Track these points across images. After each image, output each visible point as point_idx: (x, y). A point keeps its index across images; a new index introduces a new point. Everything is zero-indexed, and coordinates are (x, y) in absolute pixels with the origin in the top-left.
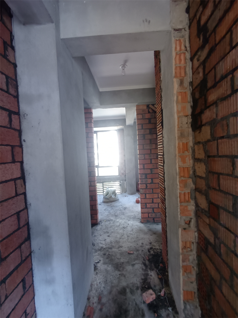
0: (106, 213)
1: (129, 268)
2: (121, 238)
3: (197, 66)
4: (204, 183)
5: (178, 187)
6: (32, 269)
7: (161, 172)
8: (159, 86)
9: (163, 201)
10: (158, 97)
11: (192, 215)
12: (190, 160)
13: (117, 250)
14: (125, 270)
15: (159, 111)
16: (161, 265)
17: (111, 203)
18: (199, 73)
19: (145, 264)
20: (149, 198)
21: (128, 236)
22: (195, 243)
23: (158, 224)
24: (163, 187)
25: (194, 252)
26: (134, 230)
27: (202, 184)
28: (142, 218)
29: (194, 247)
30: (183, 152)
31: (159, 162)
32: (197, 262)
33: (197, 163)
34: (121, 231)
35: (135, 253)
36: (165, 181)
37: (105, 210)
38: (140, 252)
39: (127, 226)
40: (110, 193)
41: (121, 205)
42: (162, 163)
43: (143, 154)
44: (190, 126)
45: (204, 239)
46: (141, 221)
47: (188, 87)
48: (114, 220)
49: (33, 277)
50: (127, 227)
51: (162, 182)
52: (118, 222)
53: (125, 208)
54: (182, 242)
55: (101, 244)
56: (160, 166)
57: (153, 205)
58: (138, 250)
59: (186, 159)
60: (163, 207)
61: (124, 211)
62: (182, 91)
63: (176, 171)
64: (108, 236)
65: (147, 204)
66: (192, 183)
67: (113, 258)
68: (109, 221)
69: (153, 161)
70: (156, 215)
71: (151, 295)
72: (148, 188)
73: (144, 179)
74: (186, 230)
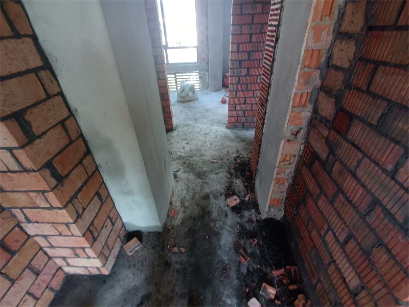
0: (183, 116)
1: (213, 176)
2: (202, 146)
4: (341, 79)
5: (296, 84)
6: (103, 182)
7: (268, 58)
9: (264, 103)
11: (305, 123)
12: (328, 35)
13: (199, 159)
14: (208, 178)
16: (248, 173)
17: (188, 104)
19: (230, 173)
20: (240, 98)
21: (211, 144)
22: (297, 157)
23: (248, 130)
24: (267, 83)
25: (293, 166)
26: (218, 137)
27: (337, 80)
28: (229, 123)
29: (294, 161)
30: (321, 19)
31: (267, 40)
32: (293, 175)
33: (341, 42)
34: (202, 138)
35: (219, 161)
36: (272, 73)
37: (181, 112)
38: (225, 160)
39: (209, 132)
40: (186, 89)
41: (202, 106)
42: (272, 41)
43: (239, 25)
45: (312, 153)
46: (227, 127)
48: (193, 125)
49: (107, 189)
51: (267, 75)
52: (198, 127)
53: (207, 110)
54: (282, 155)
55: (179, 152)
56: (268, 48)
57: (245, 107)
58: (222, 159)
59: (323, 33)
60: (262, 112)
61: (206, 114)
63: (300, 57)
64: (188, 144)
65: (237, 106)
66: (318, 78)
67: (195, 166)
68: (187, 126)
69: (254, 38)
70: (247, 120)
71: (236, 200)
72: (241, 82)
73: (236, 69)
74: (291, 142)
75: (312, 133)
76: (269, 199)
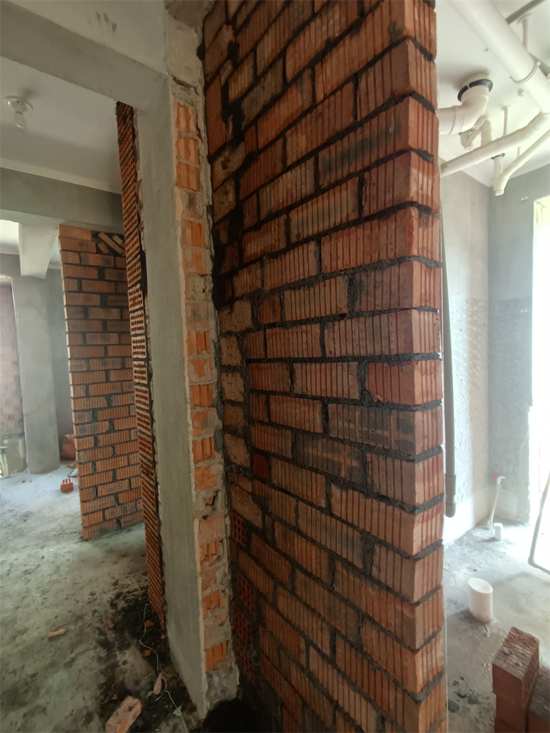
2: (18, 608)
3: (223, 177)
4: (241, 414)
5: (191, 429)
7: (142, 400)
8: (133, 193)
9: (149, 469)
10: (131, 220)
11: (220, 482)
12: (211, 369)
13: (9, 648)
15: (132, 253)
16: (148, 623)
18: (227, 193)
19: (105, 644)
20: (103, 472)
21: (44, 592)
22: (225, 541)
23: (129, 531)
24: (148, 436)
25: (225, 560)
26: (61, 568)
27: (237, 417)
28: (84, 528)
29: (224, 550)
30: (198, 353)
31: (135, 377)
32: (229, 577)
33: (227, 375)
34: (19, 586)
35: (72, 627)
36: (153, 420)
38: (88, 618)
39: (36, 564)
41: (10, 511)
42: (143, 378)
43: (83, 359)
44: (210, 297)
45: (243, 525)
46: (82, 538)
47: (205, 214)
50: (39, 566)
51: (145, 425)
53: (26, 517)
54: (201, 546)
56: (138, 387)
57: (116, 487)
58: (80, 617)
59: (205, 367)
60: (150, 484)
61: (23, 525)
62: (192, 219)
63: (185, 394)
65: (100, 488)
66: (217, 417)
69: (113, 376)
70: (125, 509)
71: (131, 709)
72: (101, 444)
73: (87, 423)
74: (208, 518)
75: (233, 494)
76: (203, 654)
